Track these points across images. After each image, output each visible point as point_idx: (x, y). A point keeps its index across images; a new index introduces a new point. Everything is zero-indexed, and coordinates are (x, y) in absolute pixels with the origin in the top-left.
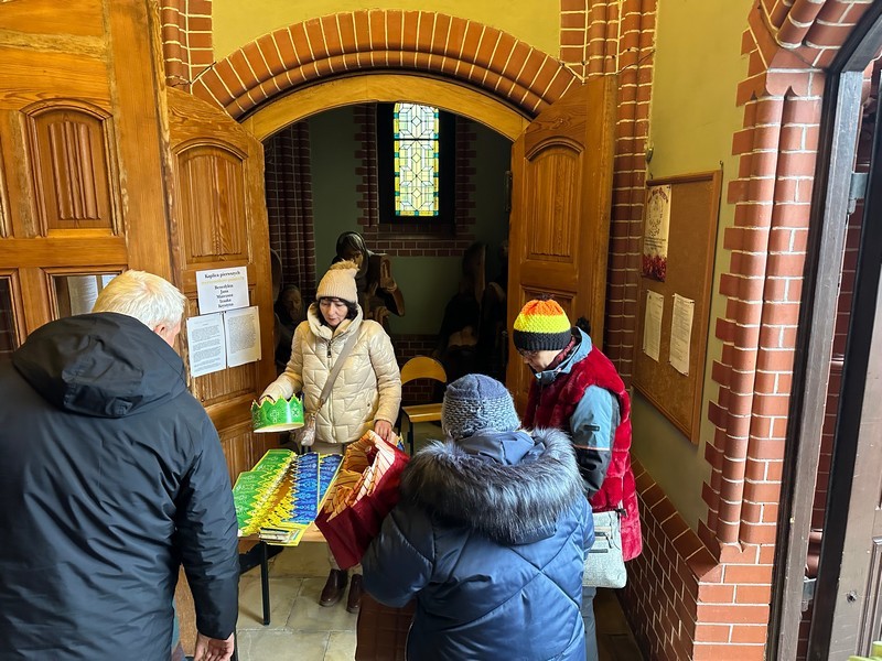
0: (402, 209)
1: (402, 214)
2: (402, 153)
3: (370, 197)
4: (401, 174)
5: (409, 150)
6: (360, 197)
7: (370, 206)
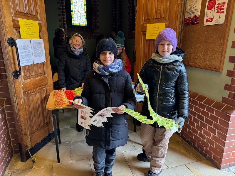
0: (74, 23)
1: (74, 25)
2: (73, 4)
3: (64, 18)
4: (74, 11)
5: (76, 3)
6: (60, 18)
7: (63, 22)
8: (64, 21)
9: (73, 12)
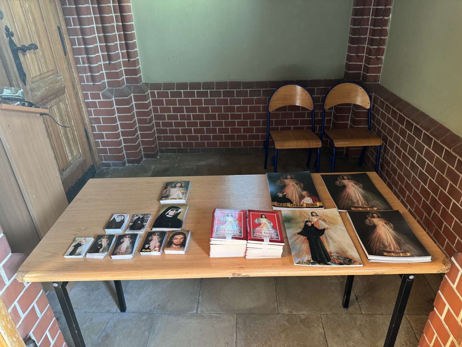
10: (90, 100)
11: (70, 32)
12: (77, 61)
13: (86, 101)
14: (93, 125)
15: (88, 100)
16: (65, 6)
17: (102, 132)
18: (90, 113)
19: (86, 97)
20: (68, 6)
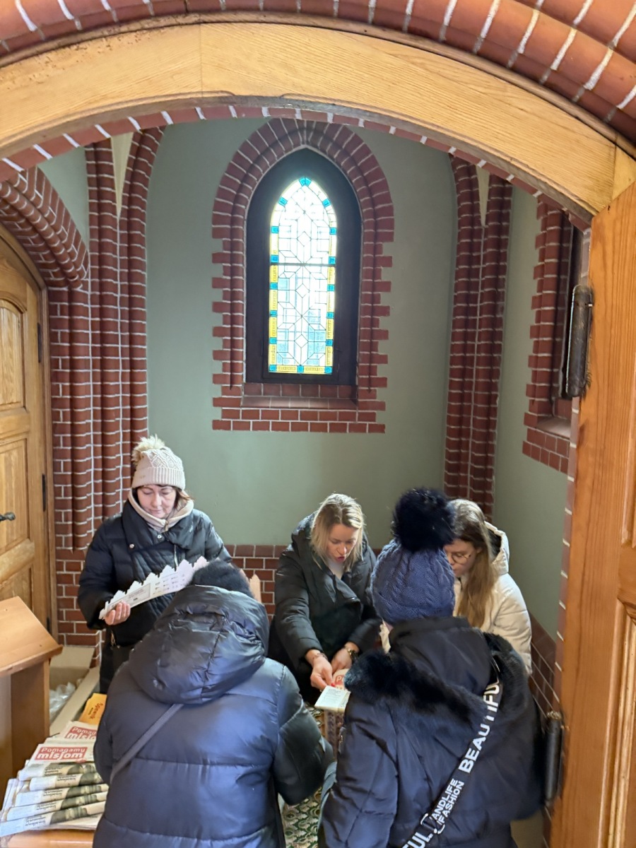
0: (278, 363)
1: (278, 370)
2: (281, 284)
3: (234, 344)
4: (280, 312)
5: (292, 281)
6: (218, 344)
7: (232, 358)
8: (233, 356)
9: (276, 316)
10: (65, 572)
11: (57, 479)
12: (58, 517)
13: (58, 572)
14: (61, 610)
15: (62, 572)
16: (57, 448)
17: (72, 622)
18: (59, 591)
19: (59, 566)
20: (62, 447)
